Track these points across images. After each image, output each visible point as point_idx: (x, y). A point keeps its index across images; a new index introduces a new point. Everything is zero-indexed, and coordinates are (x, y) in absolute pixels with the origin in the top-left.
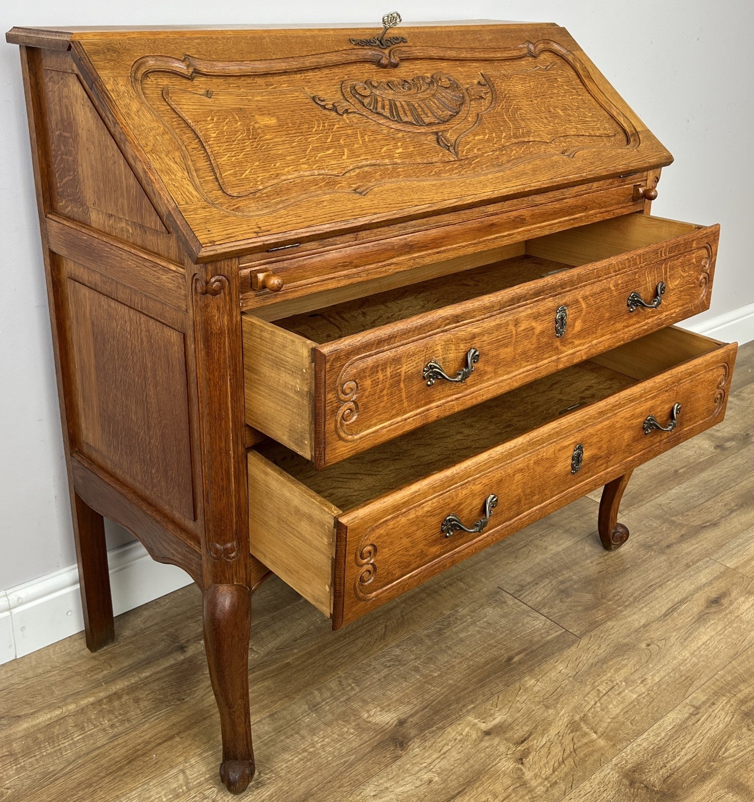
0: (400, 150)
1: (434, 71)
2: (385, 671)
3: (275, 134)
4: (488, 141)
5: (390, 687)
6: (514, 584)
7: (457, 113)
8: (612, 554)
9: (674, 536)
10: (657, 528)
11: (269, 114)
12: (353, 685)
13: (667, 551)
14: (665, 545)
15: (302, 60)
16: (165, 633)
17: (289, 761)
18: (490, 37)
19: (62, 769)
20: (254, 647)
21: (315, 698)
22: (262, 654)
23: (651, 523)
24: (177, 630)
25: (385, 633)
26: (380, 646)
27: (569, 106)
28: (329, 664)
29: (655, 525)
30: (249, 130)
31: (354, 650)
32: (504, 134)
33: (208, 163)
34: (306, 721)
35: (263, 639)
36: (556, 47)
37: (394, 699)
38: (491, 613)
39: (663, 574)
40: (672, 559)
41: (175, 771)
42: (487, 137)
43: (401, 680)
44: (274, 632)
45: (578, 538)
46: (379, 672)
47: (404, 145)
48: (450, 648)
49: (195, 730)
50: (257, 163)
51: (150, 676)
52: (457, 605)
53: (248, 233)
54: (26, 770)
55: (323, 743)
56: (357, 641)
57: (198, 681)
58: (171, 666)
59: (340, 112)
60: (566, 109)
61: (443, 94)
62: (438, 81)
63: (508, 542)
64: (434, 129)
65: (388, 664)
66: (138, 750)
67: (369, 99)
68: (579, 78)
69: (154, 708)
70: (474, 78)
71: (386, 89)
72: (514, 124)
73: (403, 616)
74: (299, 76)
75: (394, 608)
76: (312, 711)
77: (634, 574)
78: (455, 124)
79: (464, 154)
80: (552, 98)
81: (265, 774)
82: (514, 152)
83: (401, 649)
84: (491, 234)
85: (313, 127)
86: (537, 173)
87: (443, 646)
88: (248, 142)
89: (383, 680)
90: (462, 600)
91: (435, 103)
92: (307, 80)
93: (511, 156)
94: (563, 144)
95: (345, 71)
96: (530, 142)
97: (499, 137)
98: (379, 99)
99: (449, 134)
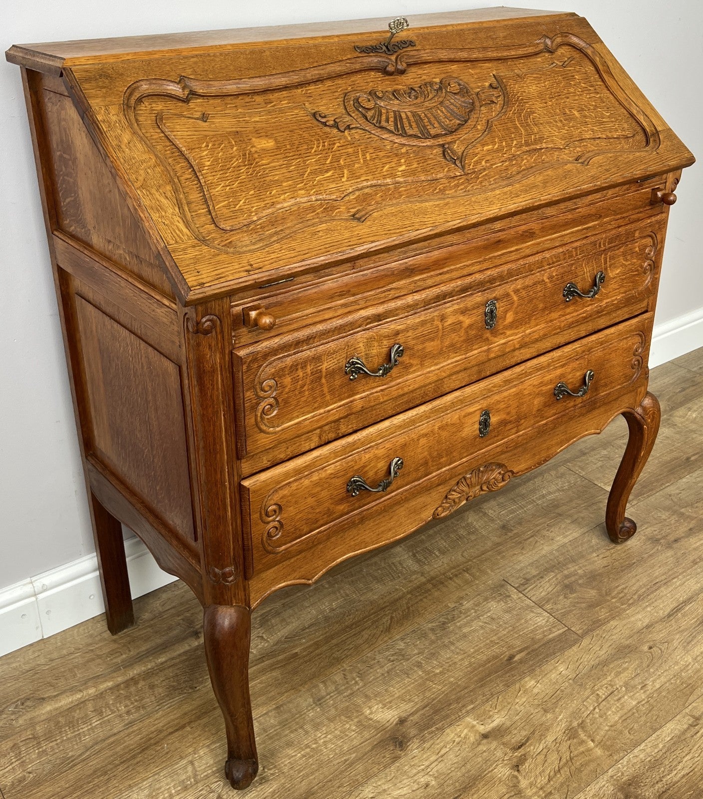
0: (403, 168)
1: (443, 76)
2: (389, 666)
3: (272, 158)
4: (498, 151)
5: (393, 682)
6: (520, 577)
7: (466, 121)
8: (619, 547)
9: (683, 529)
10: (665, 520)
11: (267, 136)
12: (357, 679)
13: (675, 545)
14: (673, 539)
15: (303, 73)
16: (182, 617)
17: (293, 756)
18: (505, 34)
19: (80, 755)
20: (264, 635)
21: (320, 691)
22: (271, 642)
23: (659, 514)
24: (193, 615)
25: (390, 625)
26: (385, 639)
27: (586, 106)
28: (335, 655)
29: (664, 517)
30: (244, 155)
31: (361, 641)
32: (515, 142)
33: (201, 194)
34: (310, 715)
35: (273, 627)
36: (575, 40)
37: (396, 696)
38: (495, 607)
39: (669, 570)
40: (679, 554)
41: (184, 762)
42: (496, 146)
43: (403, 676)
44: (284, 620)
45: (585, 530)
46: (383, 667)
47: (407, 162)
48: (453, 644)
49: (205, 720)
50: (252, 192)
51: (166, 662)
52: (462, 598)
53: (239, 272)
54: (47, 754)
55: (325, 739)
56: (363, 633)
58: (185, 653)
59: (342, 129)
60: (583, 110)
61: (452, 101)
62: (447, 87)
63: (516, 531)
64: (441, 141)
65: (392, 658)
66: (151, 739)
67: (373, 111)
68: (598, 73)
69: (167, 696)
70: (485, 80)
71: (391, 99)
72: (526, 130)
73: (408, 608)
74: (299, 91)
75: (400, 598)
76: (317, 705)
77: (640, 570)
78: (464, 134)
79: (471, 167)
80: (568, 98)
81: (269, 769)
82: (525, 161)
83: (405, 643)
84: (498, 251)
85: (312, 148)
86: (547, 185)
87: (446, 641)
88: (244, 169)
89: (386, 675)
90: (466, 592)
91: (442, 112)
92: (308, 95)
93: (521, 167)
94: (578, 149)
95: (349, 82)
96: (542, 149)
97: (509, 146)
98: (383, 111)
99: (456, 145)
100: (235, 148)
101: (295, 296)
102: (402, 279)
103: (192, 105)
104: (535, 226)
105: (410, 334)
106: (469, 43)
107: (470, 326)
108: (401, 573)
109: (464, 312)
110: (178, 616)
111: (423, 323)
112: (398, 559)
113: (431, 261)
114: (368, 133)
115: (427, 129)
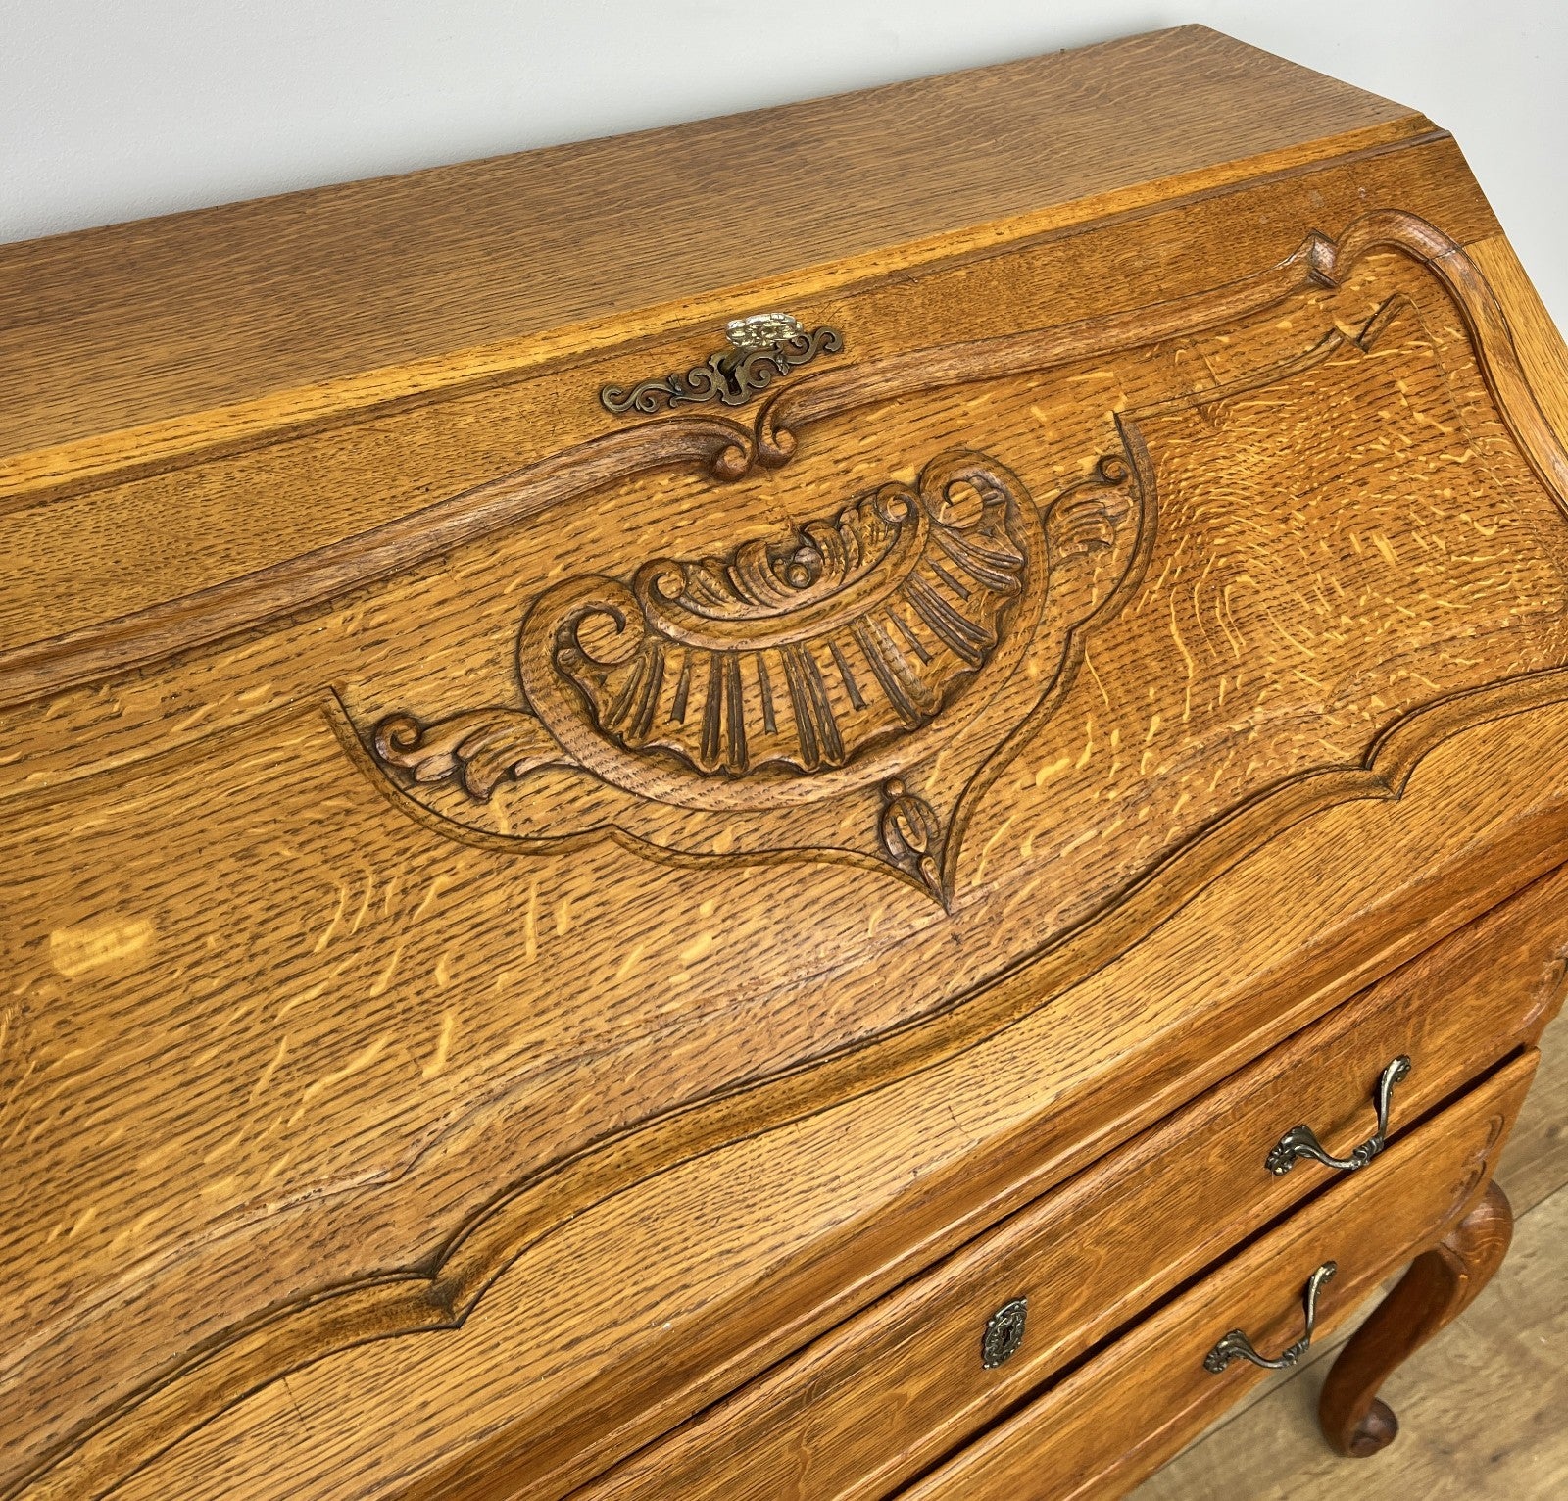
0: (703, 944)
1: (934, 449)
3: (126, 1021)
4: (1089, 776)
7: (987, 657)
9: (1519, 1413)
11: (123, 905)
14: (1488, 1452)
18: (1176, 248)
27: (1421, 511)
32: (1156, 723)
36: (1414, 233)
42: (1085, 758)
59: (480, 788)
60: (1409, 526)
61: (949, 566)
62: (936, 505)
64: (879, 768)
67: (633, 667)
68: (1475, 352)
70: (1083, 446)
71: (712, 599)
72: (1203, 658)
74: (334, 622)
78: (966, 718)
79: (977, 881)
80: (1363, 483)
82: (1185, 798)
85: (319, 928)
86: (1251, 927)
91: (902, 626)
92: (369, 637)
93: (1165, 829)
94: (1377, 702)
95: (560, 539)
96: (1251, 729)
97: (1132, 745)
98: (673, 664)
99: (936, 774)
106: (1043, 306)
114: (591, 783)
115: (833, 721)
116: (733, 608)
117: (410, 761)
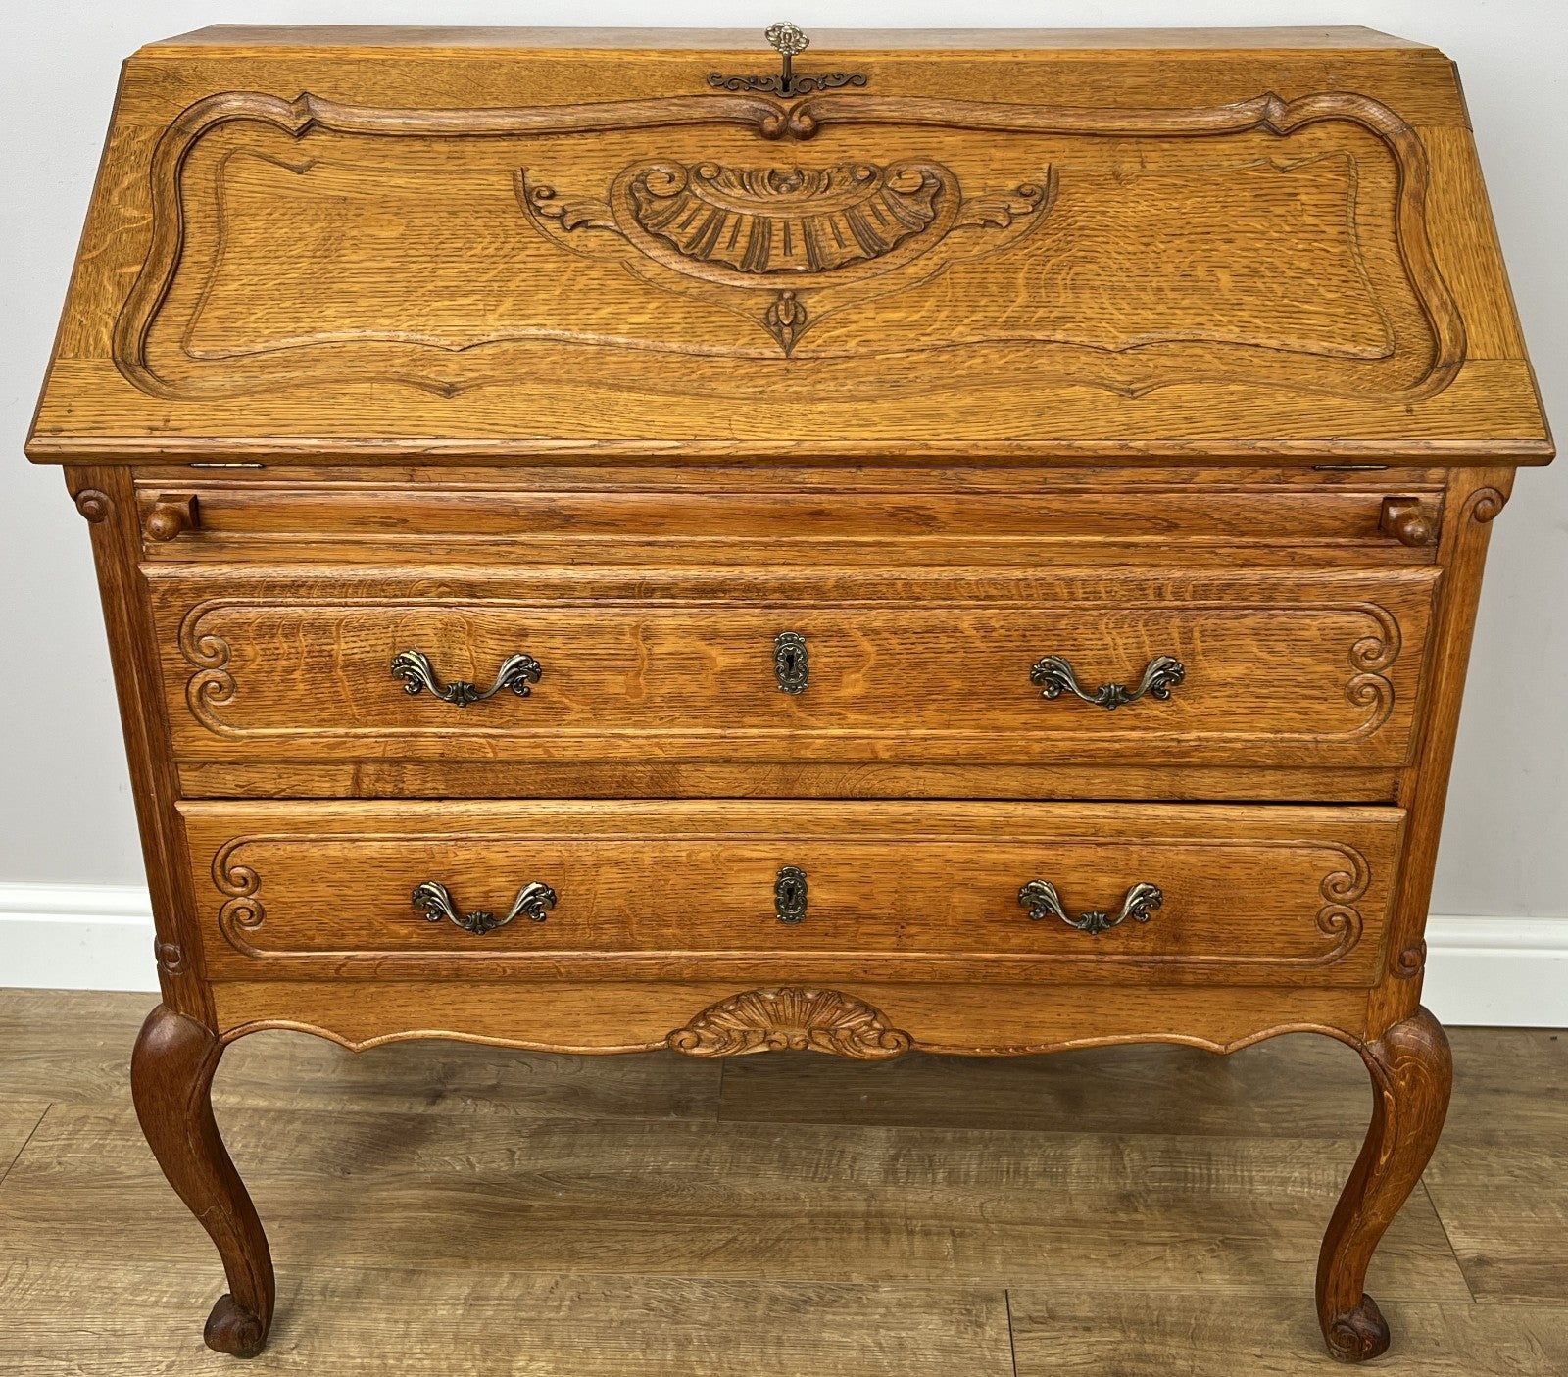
0: (644, 318)
2: (637, 1313)
3: (375, 253)
4: (914, 325)
5: (612, 1343)
6: (1043, 1303)
7: (880, 254)
11: (397, 216)
12: (567, 1303)
15: (559, 112)
16: (447, 1060)
17: (349, 1357)
19: (130, 1177)
20: (517, 1151)
21: (495, 1285)
22: (518, 1168)
24: (465, 1064)
25: (716, 1250)
26: (682, 1267)
27: (1273, 268)
28: (578, 1245)
30: (327, 239)
31: (640, 1247)
34: (440, 1313)
35: (545, 1146)
36: (1375, 114)
37: (591, 1368)
38: (929, 1329)
42: (916, 317)
43: (638, 1344)
44: (572, 1145)
46: (626, 1309)
47: (663, 309)
49: (307, 1227)
50: (287, 303)
51: (357, 1113)
52: (890, 1277)
53: (136, 427)
54: (101, 1152)
55: (416, 1363)
56: (660, 1237)
57: (395, 1158)
58: (393, 1115)
59: (568, 225)
60: (1255, 274)
61: (882, 208)
62: (890, 177)
63: (1139, 1217)
64: (782, 283)
65: (655, 1304)
69: (304, 1162)
70: (1016, 175)
72: (1033, 296)
73: (779, 1240)
75: (784, 1216)
76: (465, 1304)
78: (856, 279)
79: (813, 346)
81: (299, 1354)
82: (980, 360)
83: (705, 1293)
84: (817, 532)
85: (469, 249)
86: (973, 418)
87: (775, 1332)
88: (304, 263)
89: (614, 1324)
90: (910, 1272)
91: (835, 226)
93: (955, 370)
96: (1049, 342)
97: (953, 321)
99: (817, 298)
100: (319, 225)
101: (275, 501)
102: (544, 529)
103: (305, 143)
104: (934, 503)
105: (557, 642)
107: (733, 673)
108: (837, 1175)
109: (711, 636)
110: (446, 1056)
111: (592, 631)
112: (860, 1149)
113: (619, 511)
114: (624, 241)
115: (768, 255)
116: (739, 192)
117: (540, 203)
